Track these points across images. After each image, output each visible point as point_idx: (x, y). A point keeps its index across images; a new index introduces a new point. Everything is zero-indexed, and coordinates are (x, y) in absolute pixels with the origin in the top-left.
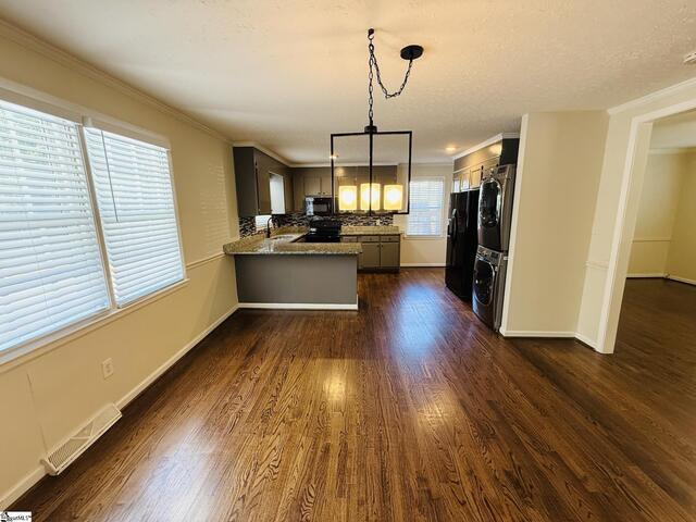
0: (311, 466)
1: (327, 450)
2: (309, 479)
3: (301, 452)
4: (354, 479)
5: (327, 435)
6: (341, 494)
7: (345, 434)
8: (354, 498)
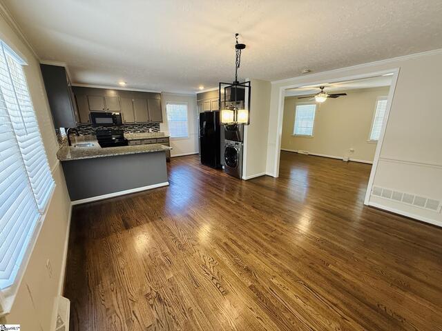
0: (227, 252)
1: (226, 244)
2: (232, 256)
3: (217, 251)
4: (246, 247)
5: (220, 240)
6: (247, 253)
7: (226, 236)
8: (253, 251)
